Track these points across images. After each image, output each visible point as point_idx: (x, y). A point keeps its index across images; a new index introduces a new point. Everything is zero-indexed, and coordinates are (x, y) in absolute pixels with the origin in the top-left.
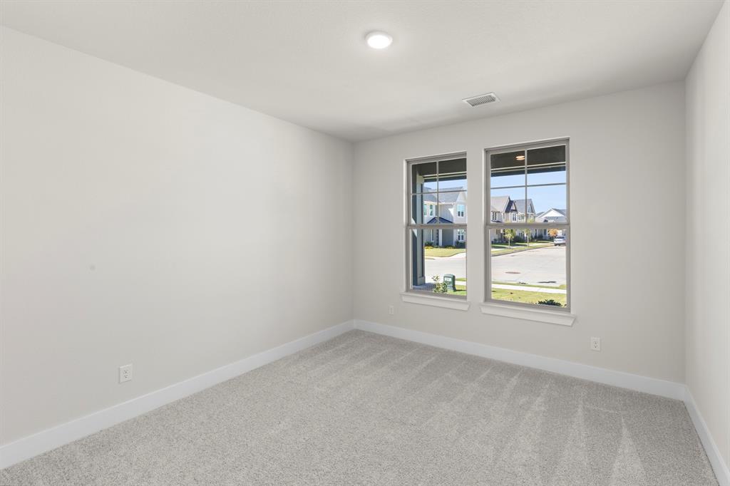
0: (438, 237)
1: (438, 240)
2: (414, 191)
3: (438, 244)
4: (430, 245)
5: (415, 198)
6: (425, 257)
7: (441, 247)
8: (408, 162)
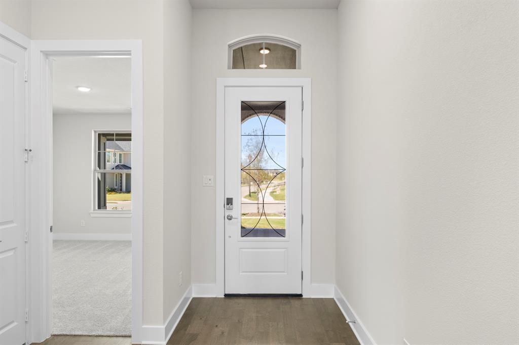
0: (121, 183)
1: (121, 186)
2: (99, 149)
3: (121, 190)
4: (113, 190)
5: (99, 154)
6: (107, 201)
7: (124, 193)
8: (95, 132)
